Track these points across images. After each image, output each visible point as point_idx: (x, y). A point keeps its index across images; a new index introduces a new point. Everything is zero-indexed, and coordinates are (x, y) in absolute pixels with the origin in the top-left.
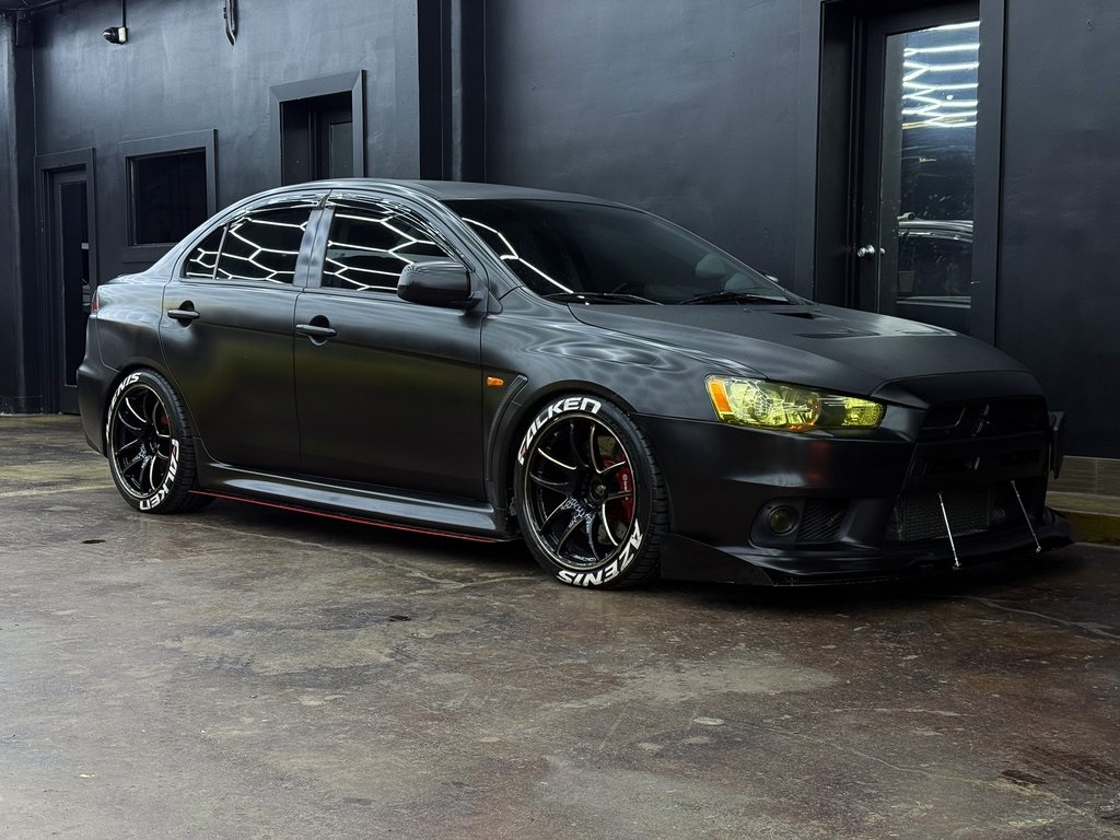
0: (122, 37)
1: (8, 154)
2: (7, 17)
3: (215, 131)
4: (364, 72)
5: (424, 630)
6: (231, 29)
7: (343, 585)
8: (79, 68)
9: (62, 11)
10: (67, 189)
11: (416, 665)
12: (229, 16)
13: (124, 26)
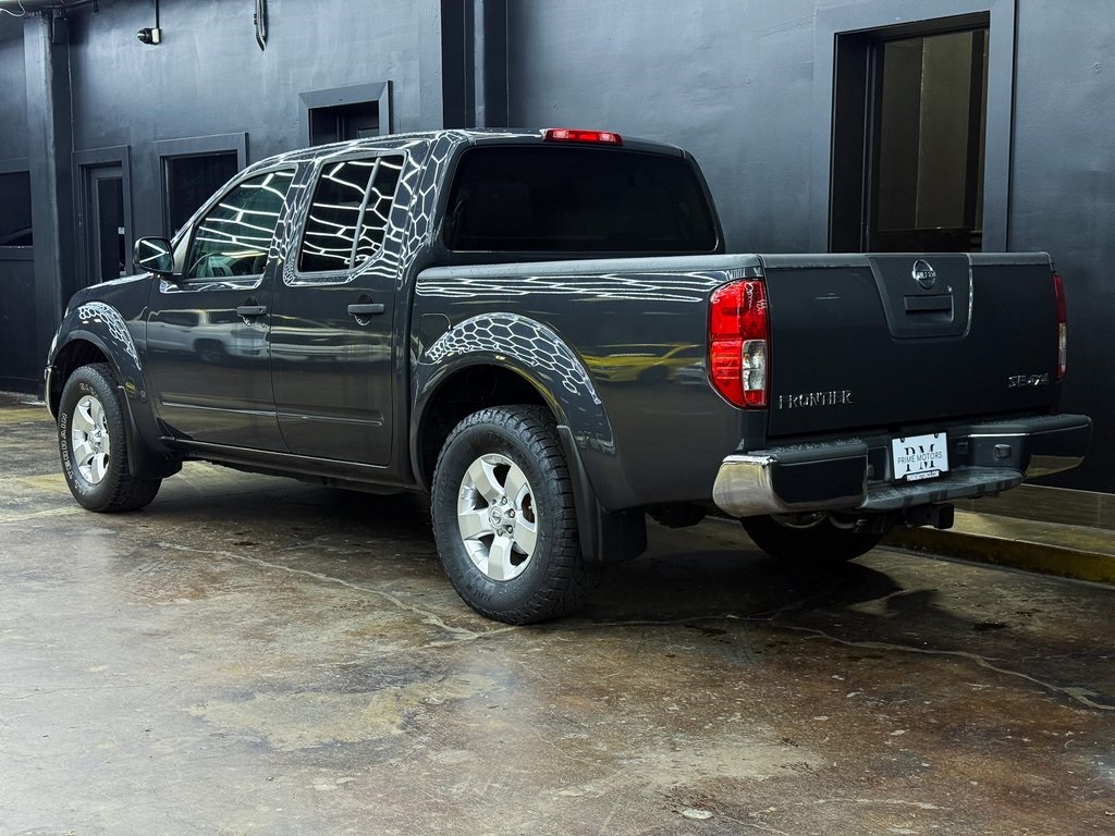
0: (155, 38)
2: (43, 15)
3: (247, 135)
4: (390, 83)
5: (435, 693)
6: (262, 35)
7: (360, 634)
8: (114, 66)
9: (97, 10)
10: (101, 182)
11: (425, 739)
12: (259, 22)
13: (158, 27)
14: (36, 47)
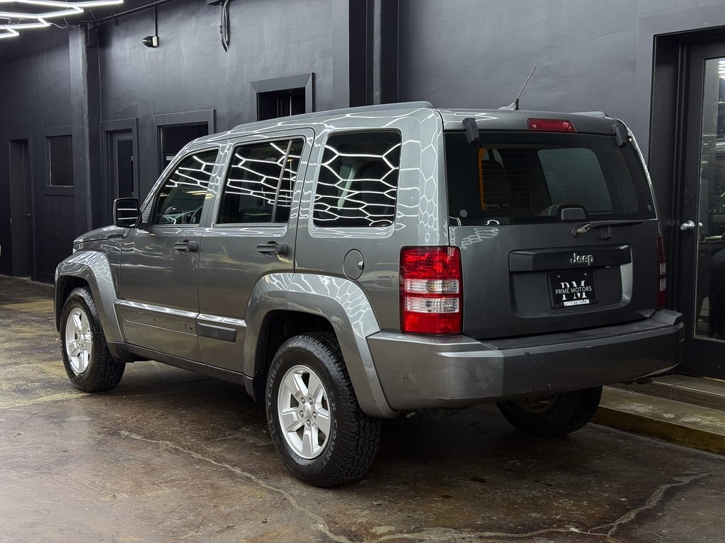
0: (155, 43)
1: (82, 120)
2: (81, 27)
3: (215, 111)
4: (314, 75)
6: (226, 40)
8: (128, 62)
9: (117, 24)
10: (120, 143)
12: (224, 31)
13: (157, 35)
14: (77, 50)
